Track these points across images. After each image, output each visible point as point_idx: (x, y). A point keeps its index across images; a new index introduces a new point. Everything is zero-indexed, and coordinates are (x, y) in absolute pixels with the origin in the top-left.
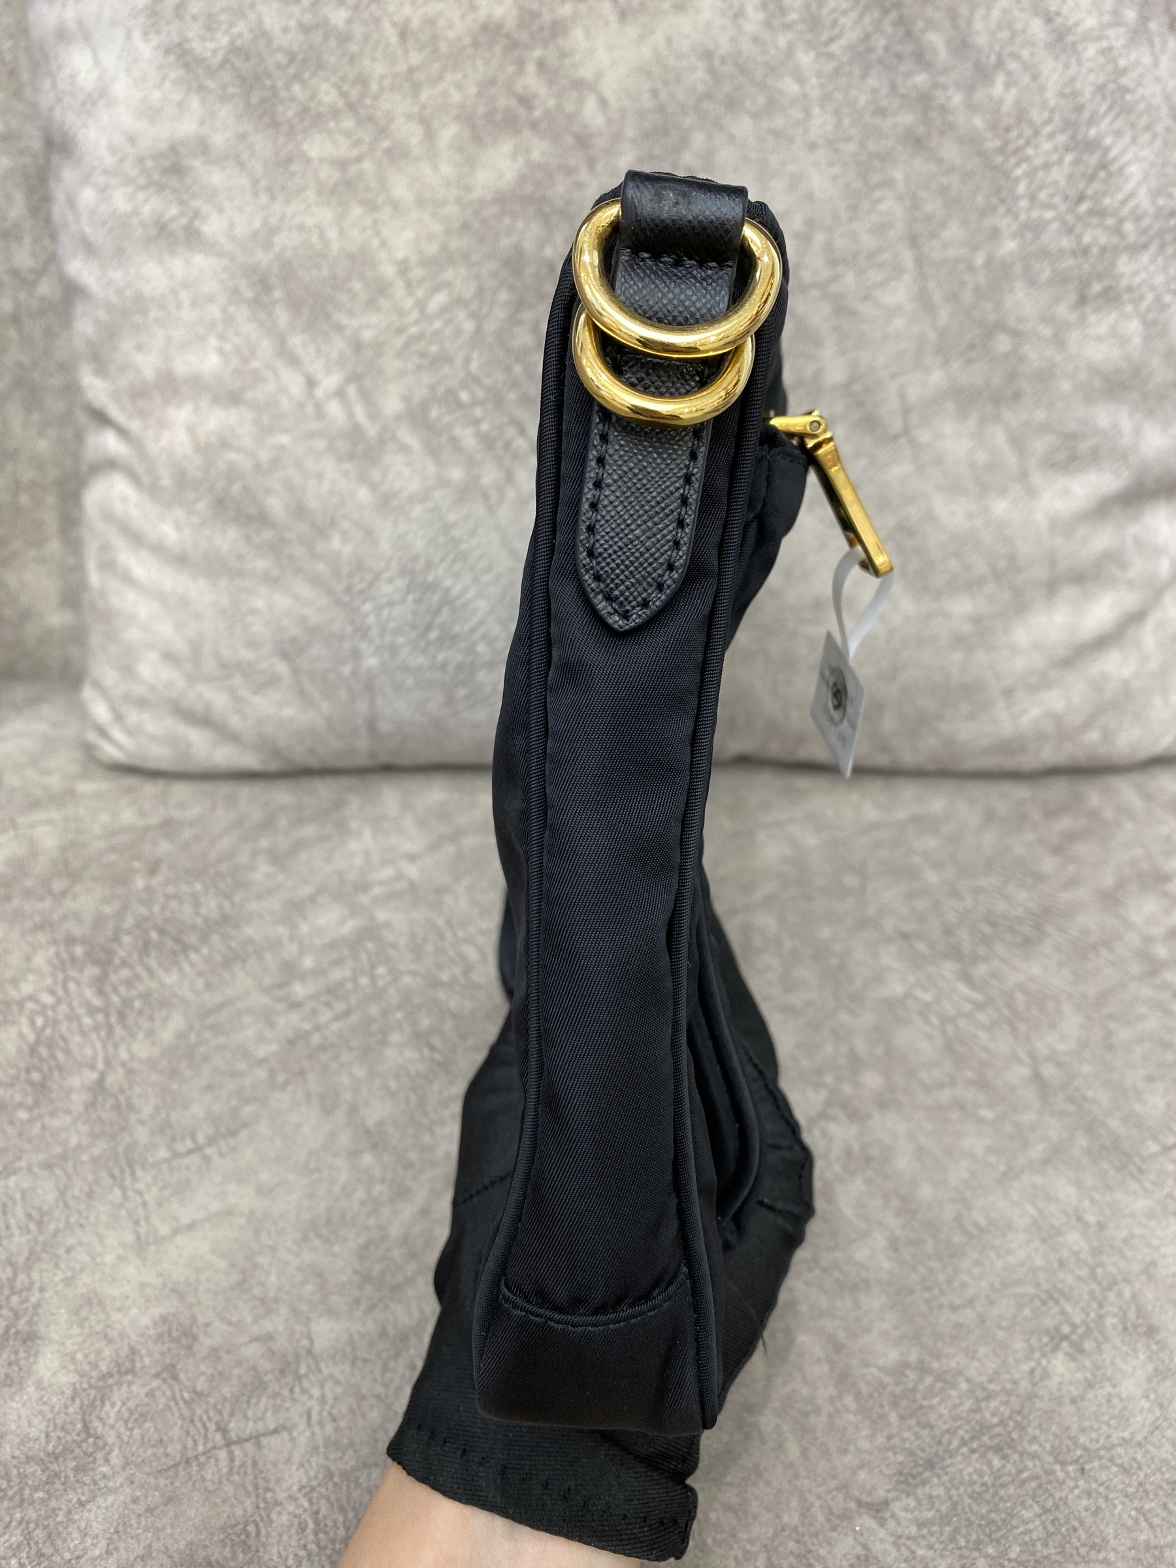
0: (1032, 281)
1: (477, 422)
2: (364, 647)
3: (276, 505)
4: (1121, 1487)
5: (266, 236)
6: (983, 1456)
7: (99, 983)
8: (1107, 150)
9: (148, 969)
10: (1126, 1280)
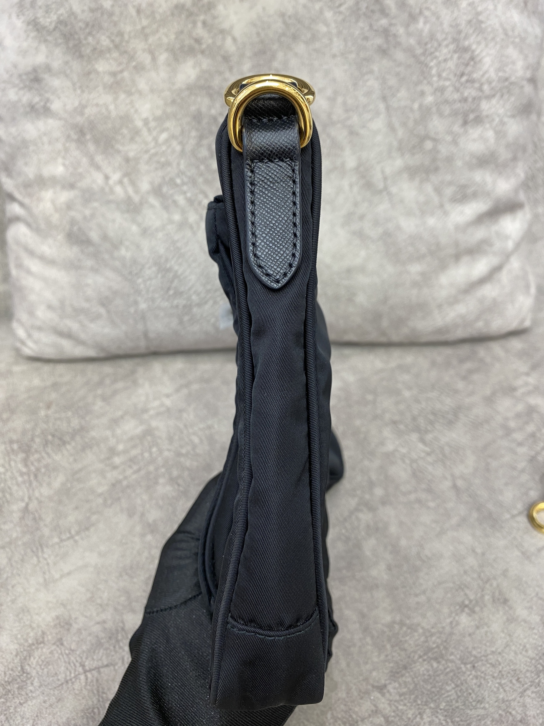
0: (441, 115)
1: (185, 193)
2: (139, 299)
3: (94, 235)
4: (491, 673)
5: (80, 110)
6: (429, 662)
7: (25, 461)
8: (473, 51)
9: (48, 454)
10: (495, 578)
